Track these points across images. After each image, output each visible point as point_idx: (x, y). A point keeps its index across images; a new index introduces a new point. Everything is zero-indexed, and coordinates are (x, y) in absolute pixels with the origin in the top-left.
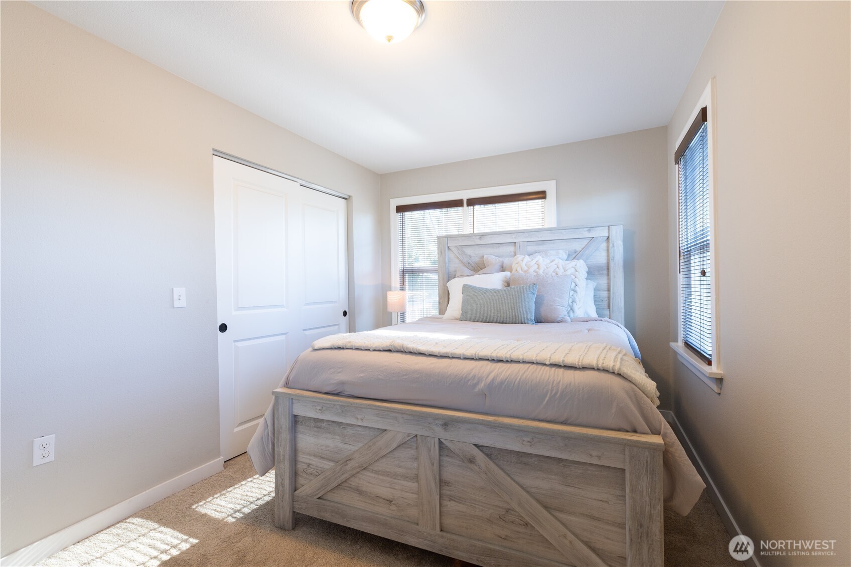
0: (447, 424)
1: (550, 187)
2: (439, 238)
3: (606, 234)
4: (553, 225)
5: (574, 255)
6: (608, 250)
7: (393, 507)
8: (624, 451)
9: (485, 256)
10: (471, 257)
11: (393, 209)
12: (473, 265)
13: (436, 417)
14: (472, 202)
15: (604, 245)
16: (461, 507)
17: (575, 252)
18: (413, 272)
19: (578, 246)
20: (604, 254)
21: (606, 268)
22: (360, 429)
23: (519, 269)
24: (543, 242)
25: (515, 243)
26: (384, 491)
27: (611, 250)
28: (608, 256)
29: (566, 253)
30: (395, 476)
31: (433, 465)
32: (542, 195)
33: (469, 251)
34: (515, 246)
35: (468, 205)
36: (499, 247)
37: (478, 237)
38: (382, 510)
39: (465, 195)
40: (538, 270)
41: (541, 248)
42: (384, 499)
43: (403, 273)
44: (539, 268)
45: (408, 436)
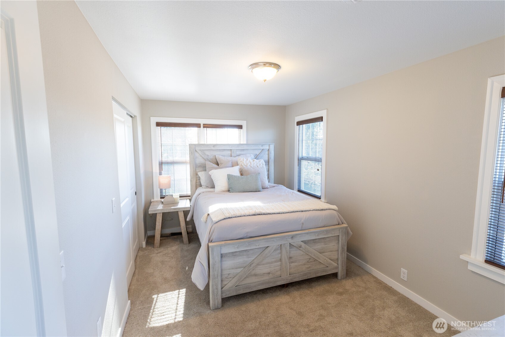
0: (292, 237)
1: (243, 123)
2: (189, 144)
3: (268, 148)
4: (245, 143)
5: (257, 157)
6: (268, 155)
7: (271, 275)
8: (340, 230)
9: (216, 156)
10: (208, 156)
11: (153, 125)
12: (210, 160)
13: (288, 236)
14: (206, 126)
15: (267, 152)
16: (296, 264)
17: (256, 155)
18: (168, 163)
19: (257, 152)
20: (267, 156)
21: (267, 162)
22: (256, 250)
23: (243, 165)
24: (243, 150)
25: (231, 150)
26: (266, 270)
27: (270, 155)
28: (269, 157)
29: (253, 155)
30: (272, 263)
31: (287, 253)
32: (240, 127)
33: (207, 153)
34: (231, 151)
35: (204, 127)
36: (223, 151)
37: (213, 146)
38: (266, 278)
39: (202, 122)
40: (251, 165)
41: (242, 153)
42: (267, 273)
43: (161, 164)
44: (251, 164)
45: (278, 246)
